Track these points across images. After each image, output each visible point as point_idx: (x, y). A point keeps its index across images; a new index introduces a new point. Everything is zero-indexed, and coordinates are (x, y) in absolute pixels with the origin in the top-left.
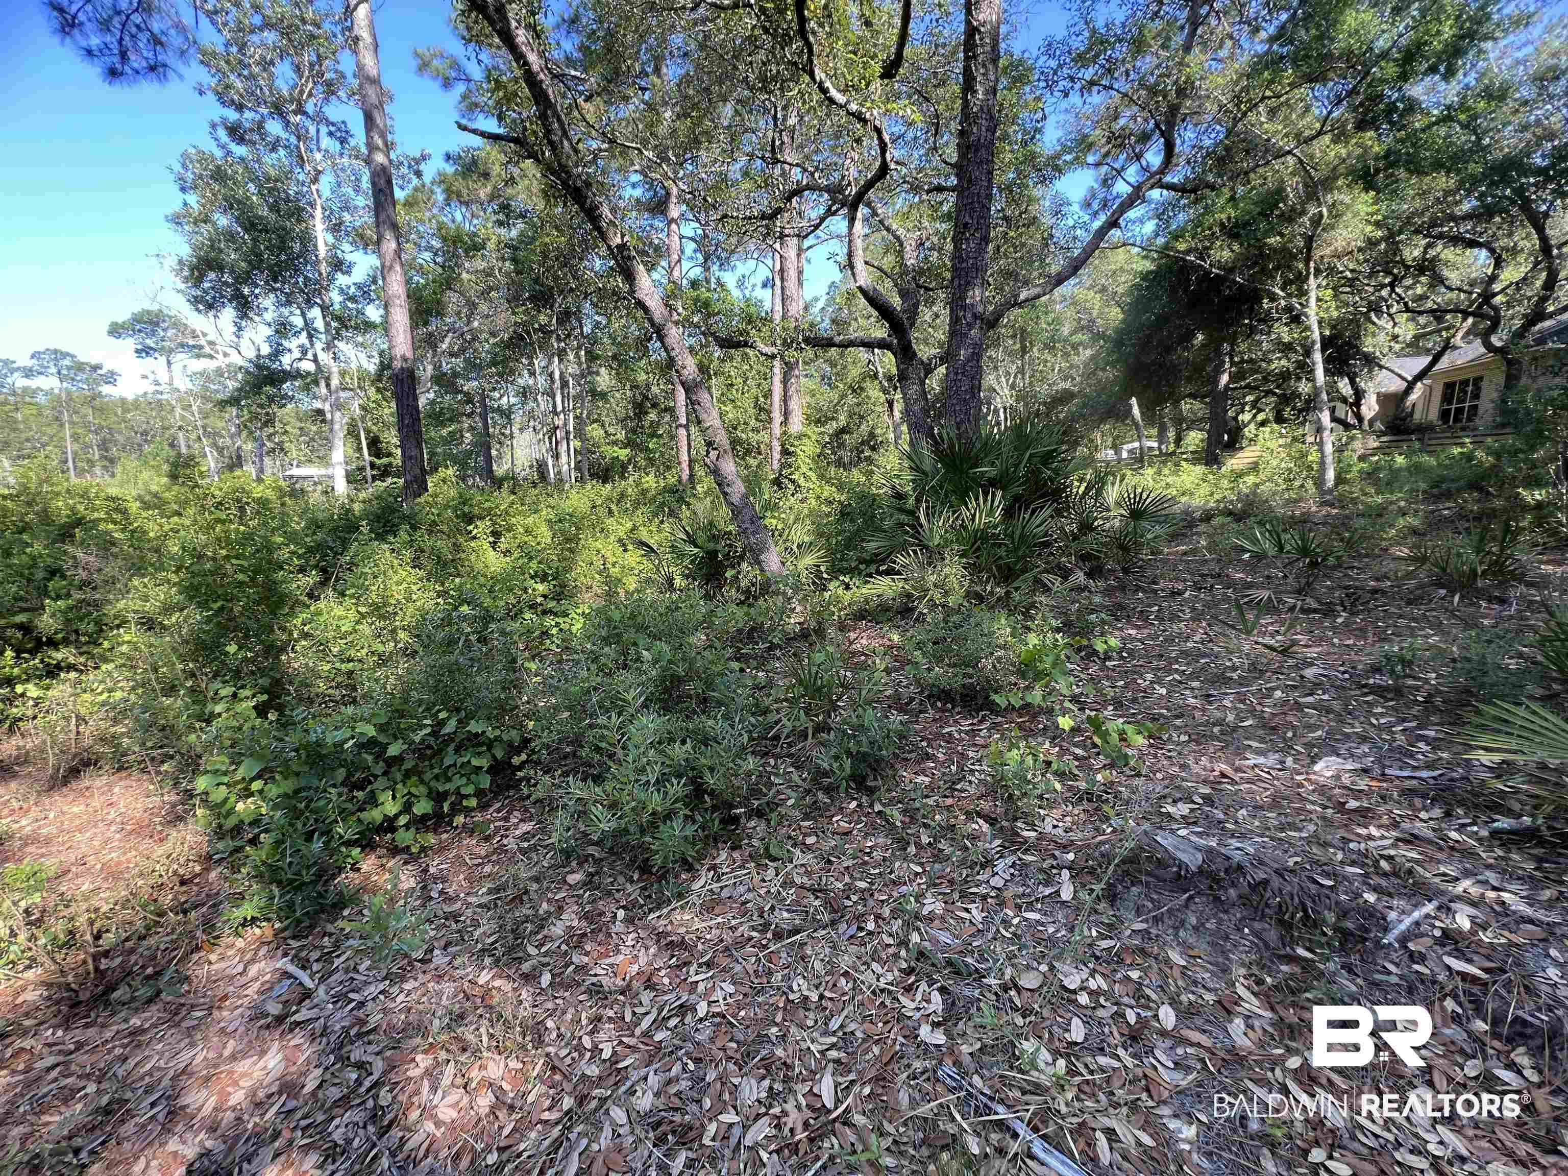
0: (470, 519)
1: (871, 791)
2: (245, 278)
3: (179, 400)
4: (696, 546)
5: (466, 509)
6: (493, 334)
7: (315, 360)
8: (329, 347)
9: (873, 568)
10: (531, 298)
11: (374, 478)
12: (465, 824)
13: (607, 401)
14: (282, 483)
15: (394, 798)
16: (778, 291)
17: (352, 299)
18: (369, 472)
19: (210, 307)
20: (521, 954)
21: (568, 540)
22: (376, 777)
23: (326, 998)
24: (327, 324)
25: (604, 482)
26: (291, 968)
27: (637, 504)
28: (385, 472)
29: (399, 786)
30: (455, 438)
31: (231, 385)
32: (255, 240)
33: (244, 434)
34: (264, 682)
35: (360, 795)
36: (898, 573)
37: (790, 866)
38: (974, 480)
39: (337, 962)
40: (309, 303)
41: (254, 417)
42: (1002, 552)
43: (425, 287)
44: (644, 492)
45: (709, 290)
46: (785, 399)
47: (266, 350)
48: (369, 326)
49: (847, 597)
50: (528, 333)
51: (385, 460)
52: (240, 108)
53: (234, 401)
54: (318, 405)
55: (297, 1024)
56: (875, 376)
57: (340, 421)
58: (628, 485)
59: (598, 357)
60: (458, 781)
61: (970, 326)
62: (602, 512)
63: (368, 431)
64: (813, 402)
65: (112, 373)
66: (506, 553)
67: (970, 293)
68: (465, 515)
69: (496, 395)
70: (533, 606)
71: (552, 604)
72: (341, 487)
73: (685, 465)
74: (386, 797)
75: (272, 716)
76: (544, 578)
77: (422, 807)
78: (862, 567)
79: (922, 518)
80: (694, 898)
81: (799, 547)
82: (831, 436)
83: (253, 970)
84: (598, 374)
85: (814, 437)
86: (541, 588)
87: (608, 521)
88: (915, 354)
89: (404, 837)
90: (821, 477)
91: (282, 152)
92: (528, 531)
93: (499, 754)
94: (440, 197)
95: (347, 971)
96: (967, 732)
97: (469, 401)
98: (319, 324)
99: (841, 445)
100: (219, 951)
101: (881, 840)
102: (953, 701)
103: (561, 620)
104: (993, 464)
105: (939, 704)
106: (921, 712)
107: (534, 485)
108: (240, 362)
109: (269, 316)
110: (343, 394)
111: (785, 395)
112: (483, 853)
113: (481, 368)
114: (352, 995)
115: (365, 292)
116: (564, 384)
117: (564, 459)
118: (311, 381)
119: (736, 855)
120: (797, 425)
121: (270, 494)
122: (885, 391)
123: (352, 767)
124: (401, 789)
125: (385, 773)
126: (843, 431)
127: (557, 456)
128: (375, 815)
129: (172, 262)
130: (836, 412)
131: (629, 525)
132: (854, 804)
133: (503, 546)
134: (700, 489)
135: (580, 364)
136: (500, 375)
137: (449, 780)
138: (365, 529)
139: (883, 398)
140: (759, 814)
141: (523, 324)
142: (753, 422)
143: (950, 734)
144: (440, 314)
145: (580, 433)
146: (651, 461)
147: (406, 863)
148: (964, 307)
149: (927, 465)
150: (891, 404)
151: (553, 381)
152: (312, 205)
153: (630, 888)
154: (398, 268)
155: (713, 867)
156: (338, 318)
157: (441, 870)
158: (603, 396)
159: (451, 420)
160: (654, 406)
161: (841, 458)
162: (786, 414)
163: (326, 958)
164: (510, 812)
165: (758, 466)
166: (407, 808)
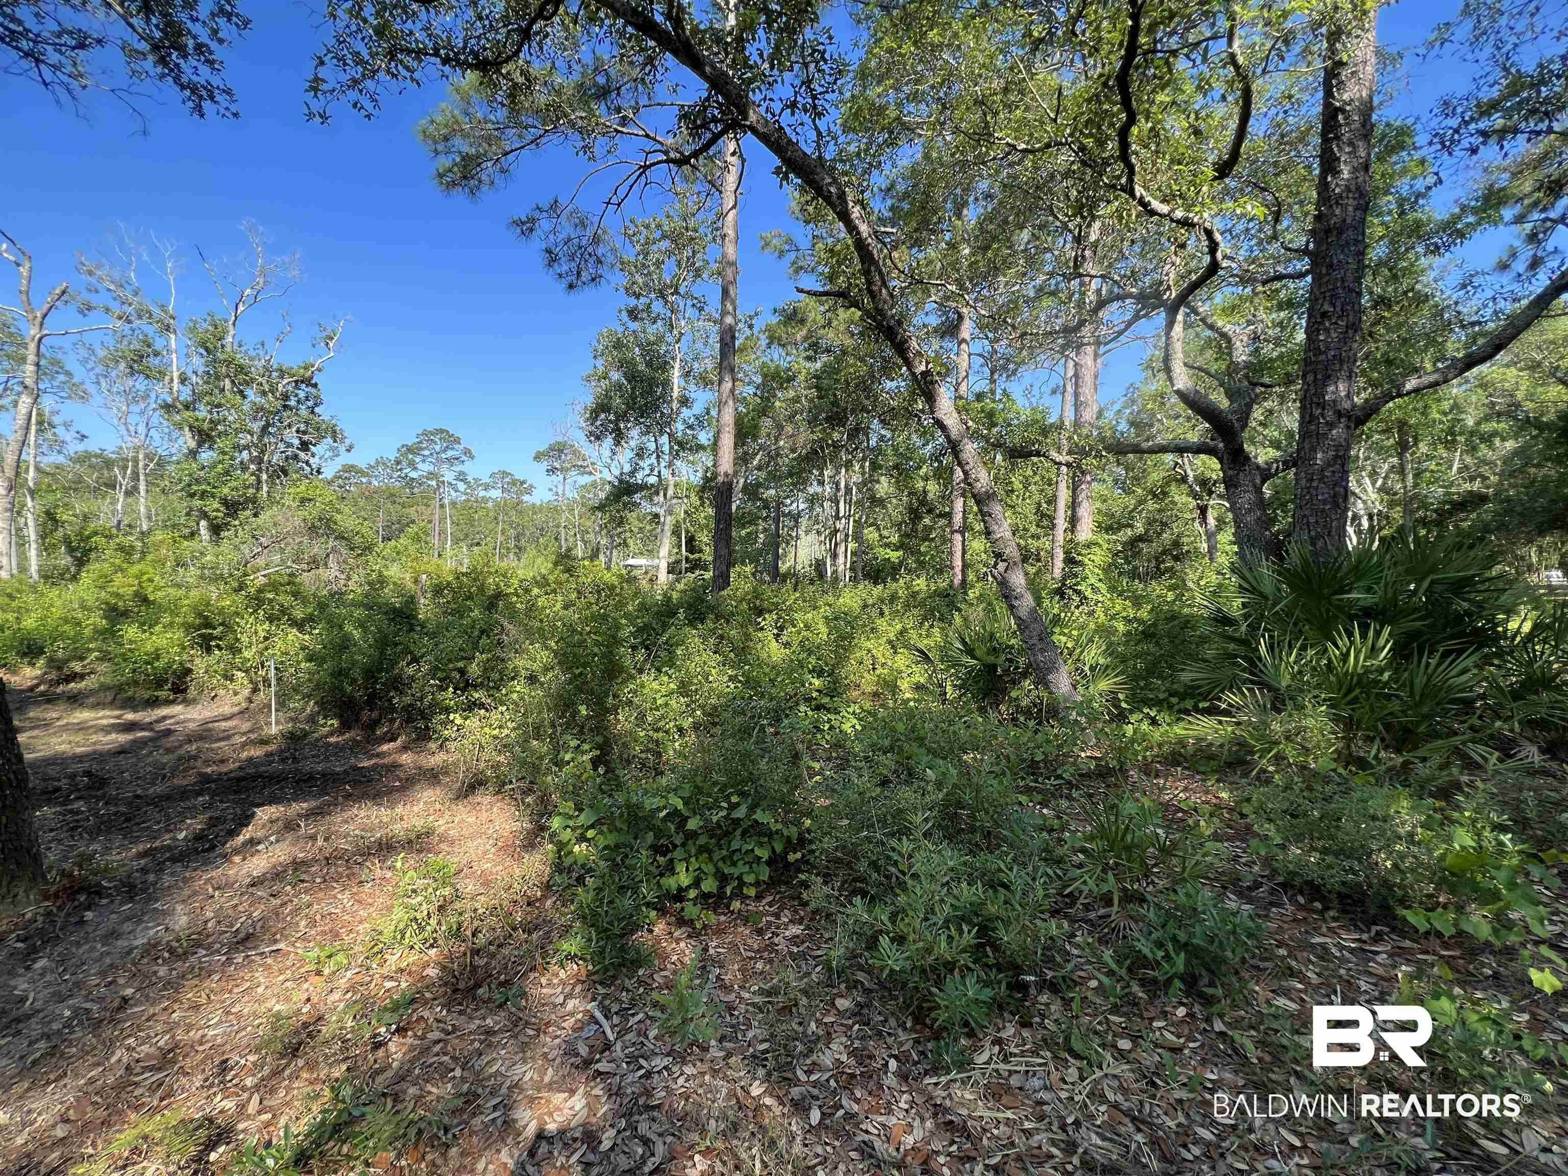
0: (760, 612)
1: (1208, 1001)
2: (622, 416)
3: (568, 506)
4: (973, 657)
5: (758, 603)
6: (793, 451)
7: (659, 476)
8: (670, 465)
9: (1189, 704)
10: (828, 419)
11: (687, 570)
12: (740, 910)
13: (884, 507)
14: (624, 572)
15: (687, 870)
16: (1069, 398)
17: (691, 427)
18: (684, 565)
19: (598, 438)
20: (790, 1075)
21: (844, 639)
22: (675, 846)
23: (622, 1055)
24: (671, 448)
25: (876, 583)
26: (598, 1015)
27: (907, 606)
28: (695, 565)
29: (693, 860)
30: (751, 538)
31: (602, 495)
32: (633, 388)
33: (604, 532)
34: (599, 739)
35: (661, 860)
36: (1226, 713)
37: (1098, 1074)
38: (1340, 608)
39: (632, 1021)
40: (662, 433)
41: (612, 519)
42: (1395, 706)
43: (747, 415)
44: (914, 595)
45: (994, 401)
46: (1074, 505)
47: (627, 468)
48: (700, 447)
49: (1157, 735)
50: (822, 448)
51: (697, 556)
52: (638, 296)
53: (601, 507)
54: (656, 509)
55: (599, 1073)
56: (1184, 479)
57: (669, 521)
58: (899, 586)
59: (880, 467)
60: (741, 868)
61: (1331, 425)
62: (874, 613)
63: (687, 532)
64: (1104, 507)
65: (531, 486)
66: (787, 645)
67: (1332, 388)
68: (756, 607)
69: (788, 501)
70: (808, 700)
71: (826, 700)
72: (663, 577)
73: (958, 570)
74: (681, 867)
75: (601, 770)
76: (820, 673)
77: (709, 885)
78: (1174, 700)
79: (1263, 649)
80: (976, 1074)
81: (1092, 668)
82: (1124, 544)
83: (571, 1005)
84: (878, 482)
85: (1105, 546)
86: (817, 682)
87: (878, 622)
88: (1247, 458)
89: (691, 910)
90: (1112, 589)
91: (660, 323)
92: (807, 627)
93: (779, 847)
94: (764, 342)
95: (639, 1035)
96: (1352, 951)
97: (766, 507)
98: (666, 448)
99: (1138, 554)
100: (548, 976)
101: (1228, 1076)
102: (1323, 899)
103: (832, 717)
104: (1369, 590)
105: (1301, 900)
106: (1272, 904)
107: (812, 582)
108: (609, 478)
109: (633, 443)
110: (674, 501)
111: (1074, 502)
112: (756, 947)
113: (780, 477)
114: (642, 1062)
115: (701, 422)
116: (848, 491)
117: (841, 560)
118: (654, 490)
119: (1026, 1033)
120: (1085, 532)
121: (615, 580)
122: (1196, 496)
123: (659, 833)
124: (694, 864)
125: (683, 845)
126: (1140, 539)
127: (835, 556)
128: (671, 883)
129: (579, 408)
130: (1132, 518)
131: (899, 627)
132: (1181, 1012)
133: (785, 639)
134: (971, 594)
135: (863, 474)
136: (793, 484)
137: (734, 864)
138: (681, 616)
139: (1193, 503)
140: (1053, 987)
141: (820, 440)
142: (1033, 529)
143: (1323, 946)
144: (755, 437)
145: (858, 537)
146: (921, 564)
147: (689, 936)
148: (1323, 405)
149: (1268, 587)
150: (1203, 510)
151: (838, 489)
152: (673, 359)
153: (903, 1036)
154: (731, 403)
155: (998, 1041)
156: (680, 444)
157: (719, 954)
158: (881, 502)
159: (750, 523)
160: (930, 511)
161: (1136, 568)
162: (1073, 521)
163: (624, 1013)
164: (781, 909)
165: (1037, 574)
166: (697, 883)
